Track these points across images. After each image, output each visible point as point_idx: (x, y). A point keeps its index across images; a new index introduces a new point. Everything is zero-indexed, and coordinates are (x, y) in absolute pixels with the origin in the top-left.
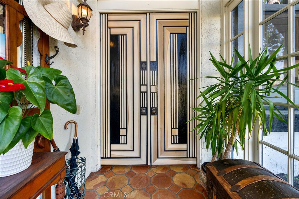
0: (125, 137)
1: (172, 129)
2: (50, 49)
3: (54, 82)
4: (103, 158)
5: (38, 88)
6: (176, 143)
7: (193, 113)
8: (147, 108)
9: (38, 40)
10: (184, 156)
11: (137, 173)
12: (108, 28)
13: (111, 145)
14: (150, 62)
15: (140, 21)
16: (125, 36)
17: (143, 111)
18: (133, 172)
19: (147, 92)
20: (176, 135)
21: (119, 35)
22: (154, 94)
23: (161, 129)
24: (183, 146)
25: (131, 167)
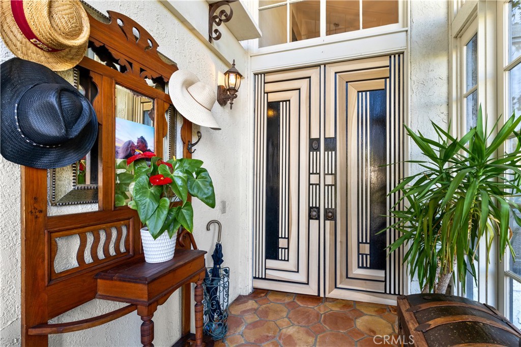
0: (286, 250)
1: (360, 244)
2: (193, 133)
3: (194, 174)
4: (255, 278)
5: (182, 181)
6: (366, 268)
7: (393, 219)
8: (319, 209)
9: (181, 126)
10: (379, 289)
11: (302, 305)
12: (265, 93)
13: (267, 260)
14: (325, 138)
15: (310, 77)
16: (288, 102)
17: (313, 213)
18: (297, 304)
19: (319, 185)
20: (366, 255)
21: (279, 102)
22: (330, 187)
23: (341, 242)
24: (380, 274)
25: (295, 296)
